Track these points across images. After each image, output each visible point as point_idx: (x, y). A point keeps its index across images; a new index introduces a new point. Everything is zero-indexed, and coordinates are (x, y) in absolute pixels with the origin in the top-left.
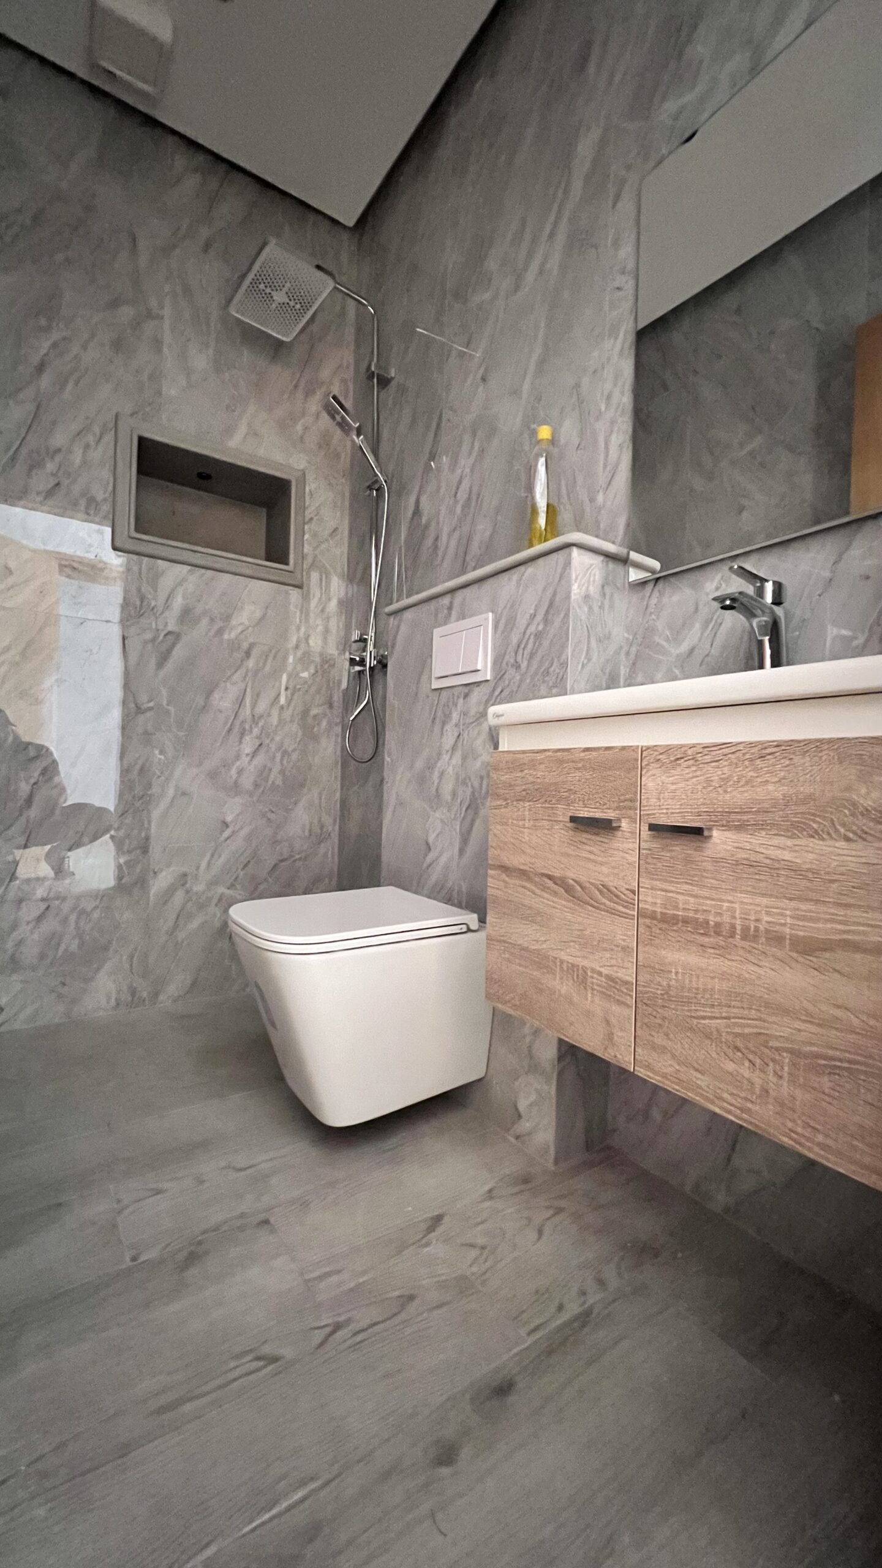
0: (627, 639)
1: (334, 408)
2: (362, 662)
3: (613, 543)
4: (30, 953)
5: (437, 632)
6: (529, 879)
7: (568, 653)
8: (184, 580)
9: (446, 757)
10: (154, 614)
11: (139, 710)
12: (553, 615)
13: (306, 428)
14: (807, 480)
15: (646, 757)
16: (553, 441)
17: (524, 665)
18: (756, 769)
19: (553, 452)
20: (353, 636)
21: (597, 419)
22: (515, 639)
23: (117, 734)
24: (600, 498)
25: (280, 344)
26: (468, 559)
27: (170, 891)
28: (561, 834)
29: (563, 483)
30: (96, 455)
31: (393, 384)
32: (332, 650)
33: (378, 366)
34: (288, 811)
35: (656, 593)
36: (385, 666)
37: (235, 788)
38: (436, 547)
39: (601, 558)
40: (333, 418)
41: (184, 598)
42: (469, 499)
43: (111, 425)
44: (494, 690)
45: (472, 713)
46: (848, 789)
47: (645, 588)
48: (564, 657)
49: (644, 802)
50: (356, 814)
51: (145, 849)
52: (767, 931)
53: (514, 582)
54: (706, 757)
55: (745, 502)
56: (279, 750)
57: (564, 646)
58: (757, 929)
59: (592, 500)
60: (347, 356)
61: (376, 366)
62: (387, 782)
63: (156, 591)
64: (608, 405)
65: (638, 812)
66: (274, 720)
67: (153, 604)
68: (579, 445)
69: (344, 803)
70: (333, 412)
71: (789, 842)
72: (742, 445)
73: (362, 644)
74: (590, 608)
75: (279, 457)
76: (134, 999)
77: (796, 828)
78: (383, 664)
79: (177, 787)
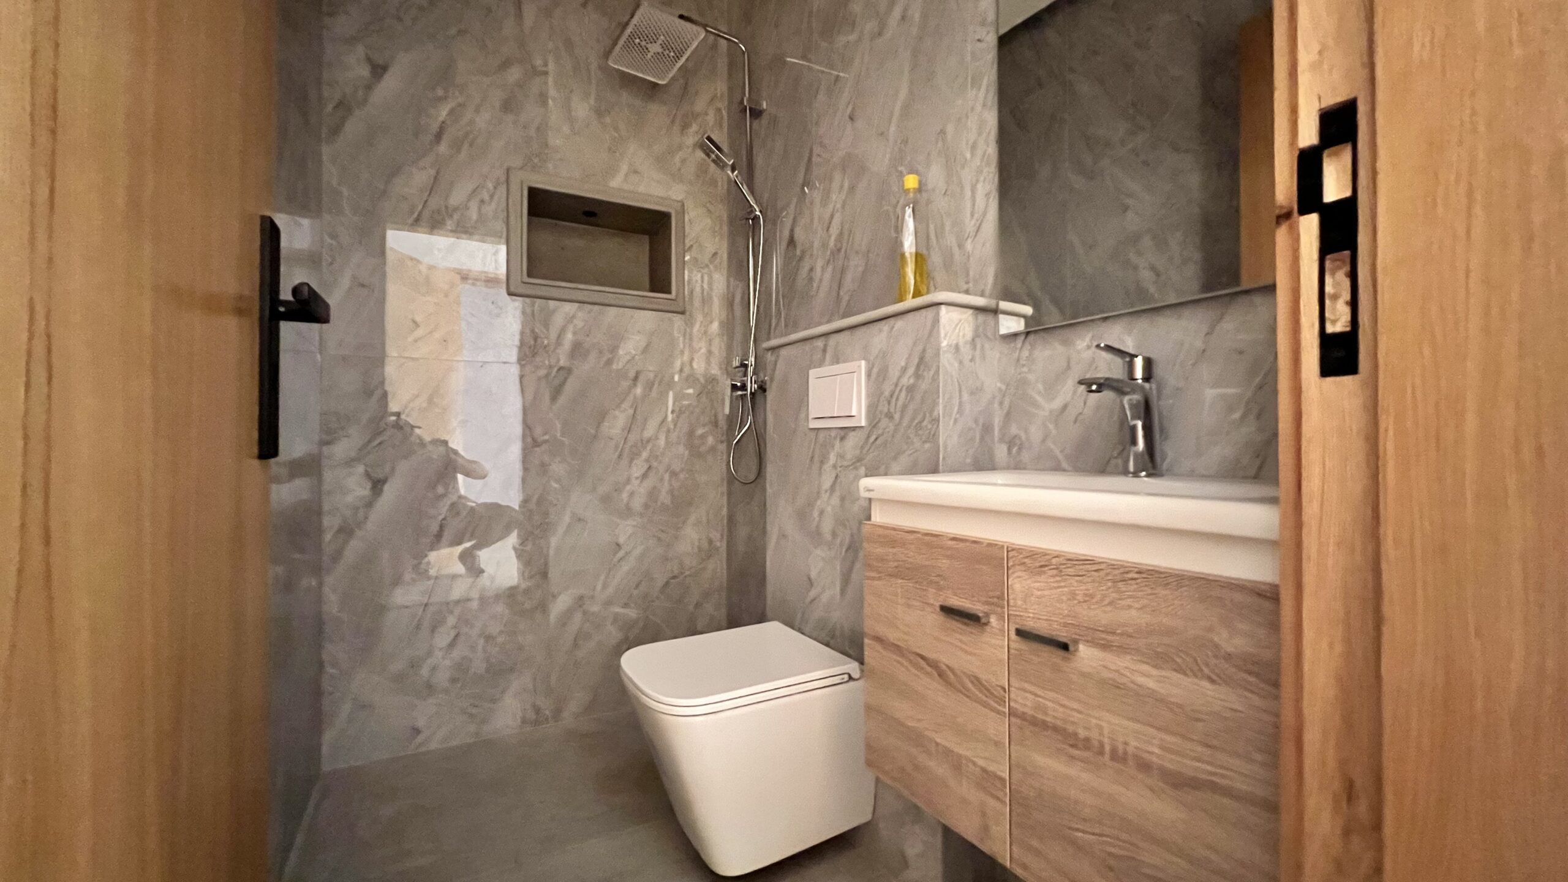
0: (1000, 390)
1: (709, 146)
2: (743, 387)
3: (982, 295)
4: (442, 678)
5: (813, 373)
6: (902, 655)
7: (939, 411)
8: (574, 317)
9: (825, 496)
10: (547, 352)
11: (536, 443)
12: (924, 370)
13: (683, 161)
14: (1194, 179)
15: (1012, 557)
16: (920, 190)
17: (897, 416)
18: (1119, 591)
19: (919, 202)
20: (734, 363)
21: (963, 167)
22: (887, 388)
23: (518, 466)
24: (969, 246)
25: (655, 85)
26: (842, 293)
27: (568, 614)
28: (933, 619)
29: (932, 227)
30: (489, 209)
31: (765, 116)
32: (715, 370)
33: (750, 100)
34: (678, 529)
35: (1027, 346)
36: (765, 390)
37: (627, 512)
38: (811, 280)
39: (970, 312)
40: (708, 155)
41: (575, 333)
42: (841, 234)
43: (503, 178)
44: (868, 437)
45: (849, 456)
46: (1210, 629)
47: (1015, 340)
48: (935, 413)
49: (1012, 602)
50: (743, 532)
51: (544, 575)
52: (1135, 756)
53: (884, 335)
54: (1070, 570)
55: (1130, 202)
56: (667, 471)
57: (935, 404)
58: (1125, 753)
59: (961, 246)
60: (721, 87)
61: (748, 101)
62: (770, 513)
63: (548, 330)
64: (973, 154)
65: (1006, 609)
66: (662, 442)
67: (546, 342)
68: (946, 191)
69: (731, 519)
70: (708, 151)
71: (1154, 672)
72: (1123, 143)
73: (743, 369)
74: (961, 362)
75: (658, 191)
76: (537, 718)
77: (1160, 659)
78: (762, 389)
79: (573, 514)
